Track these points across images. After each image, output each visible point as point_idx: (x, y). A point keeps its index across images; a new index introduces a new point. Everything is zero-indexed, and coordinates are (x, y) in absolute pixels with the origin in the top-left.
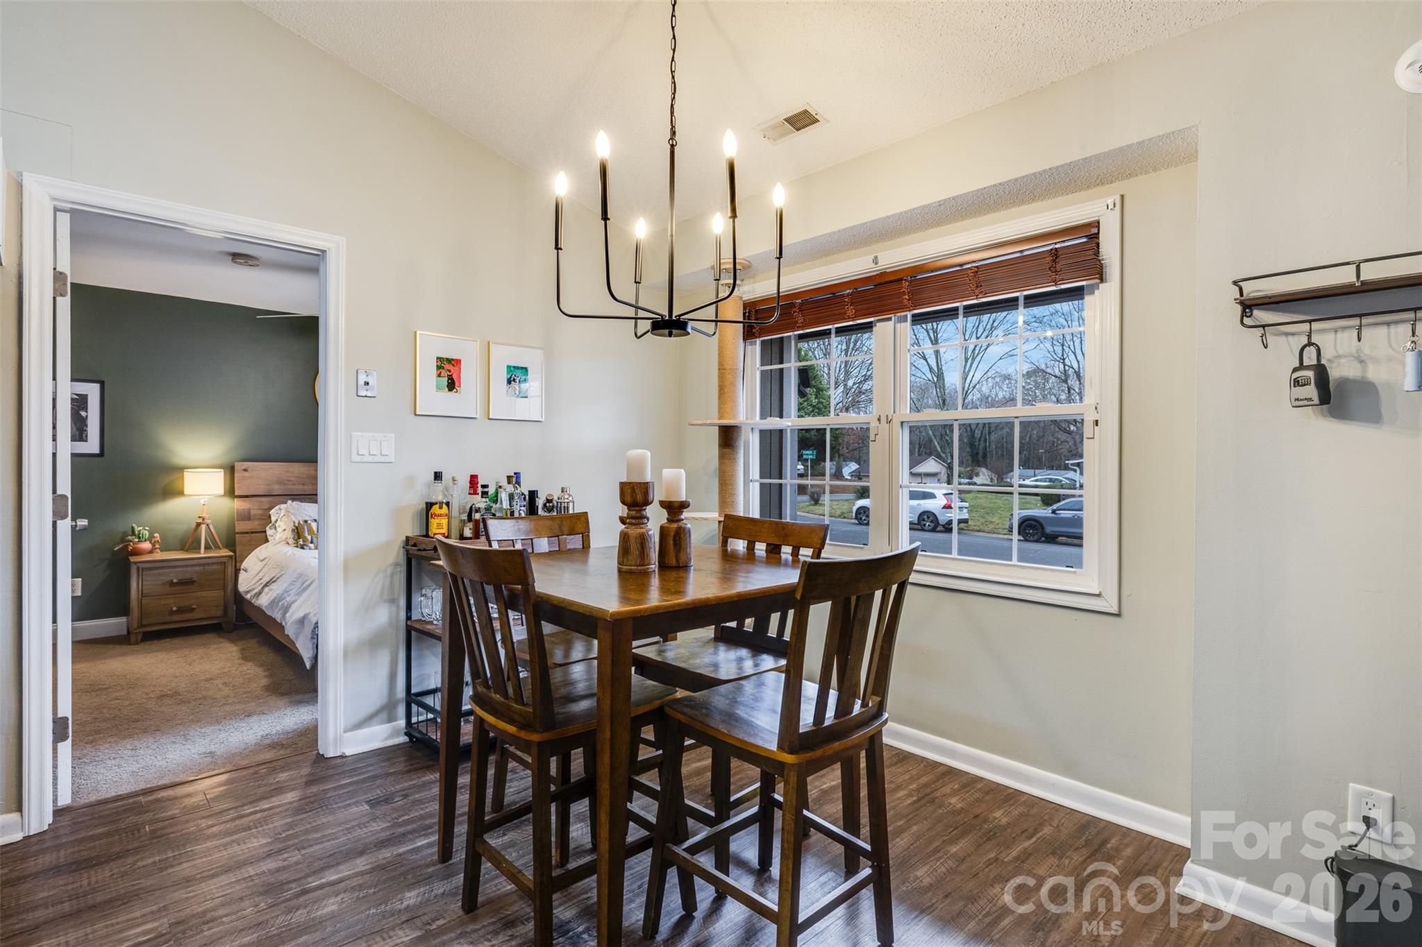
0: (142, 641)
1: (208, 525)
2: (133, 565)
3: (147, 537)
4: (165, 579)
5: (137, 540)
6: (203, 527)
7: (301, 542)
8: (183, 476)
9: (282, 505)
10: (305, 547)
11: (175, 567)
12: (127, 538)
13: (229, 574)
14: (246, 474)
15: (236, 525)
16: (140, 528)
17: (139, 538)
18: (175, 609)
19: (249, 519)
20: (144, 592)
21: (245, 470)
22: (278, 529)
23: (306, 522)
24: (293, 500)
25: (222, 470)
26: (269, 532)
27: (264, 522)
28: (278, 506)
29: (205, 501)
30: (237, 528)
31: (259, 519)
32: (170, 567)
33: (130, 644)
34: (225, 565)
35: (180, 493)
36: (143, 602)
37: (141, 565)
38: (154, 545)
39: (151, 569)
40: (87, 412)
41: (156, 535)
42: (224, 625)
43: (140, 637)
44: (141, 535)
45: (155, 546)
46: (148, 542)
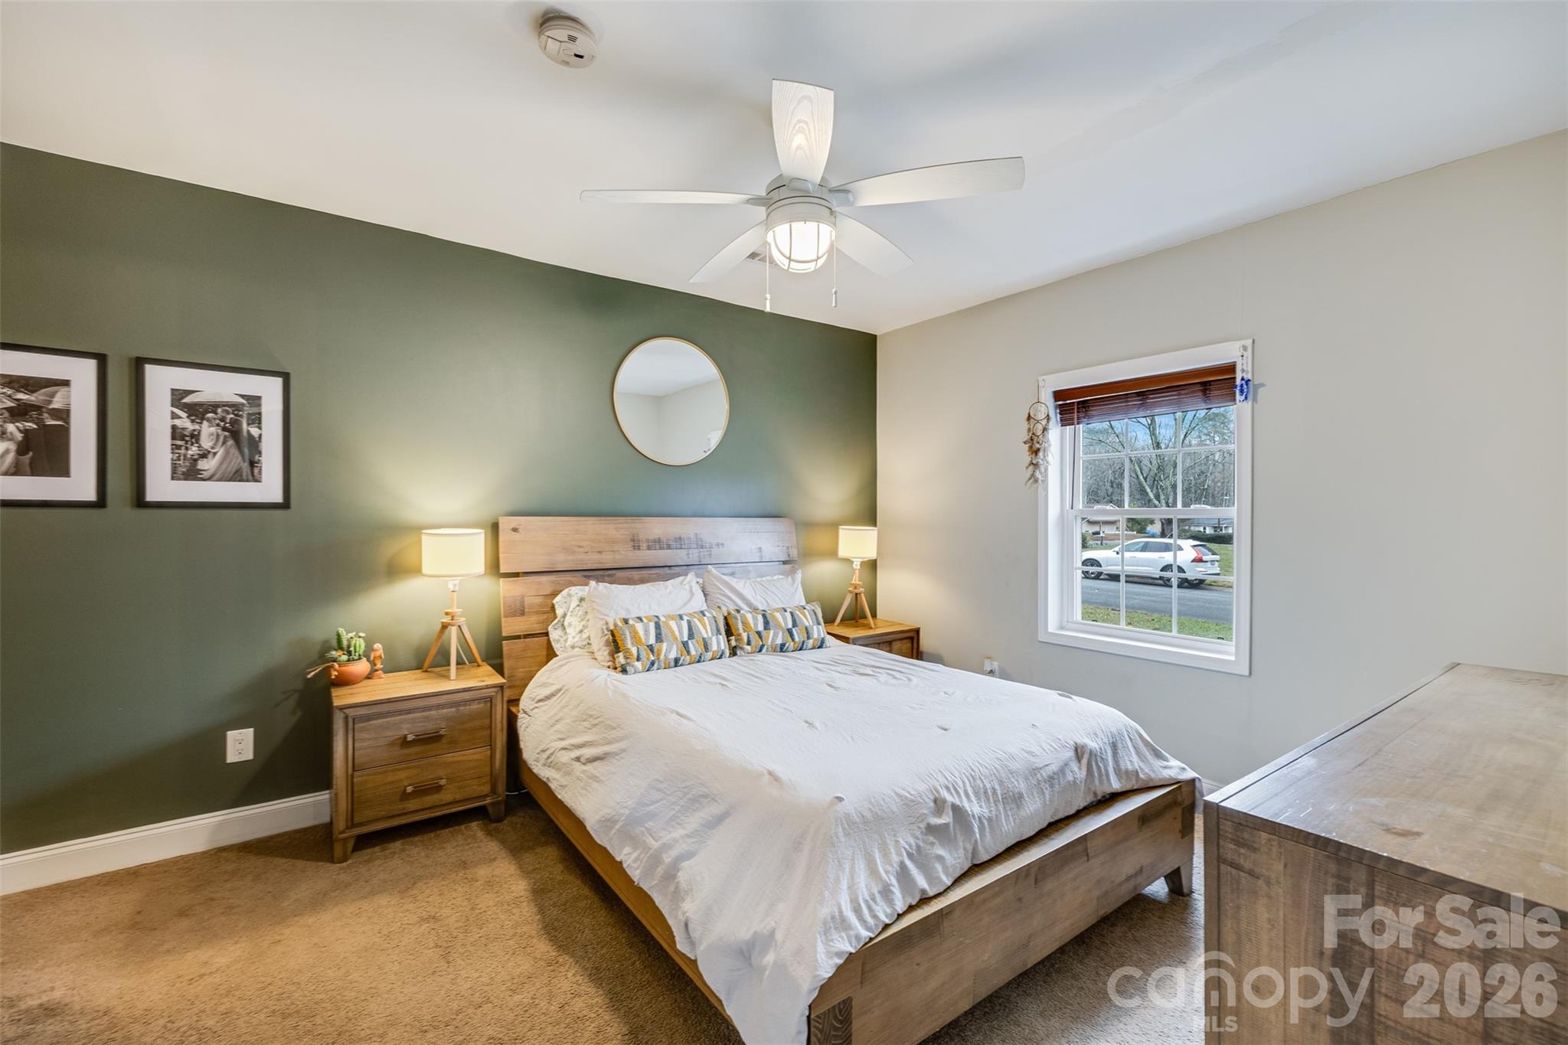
0: (355, 849)
1: (459, 626)
2: (338, 711)
3: (361, 652)
4: (393, 734)
5: (345, 658)
6: (454, 630)
7: (621, 658)
8: (420, 541)
9: (573, 588)
10: (628, 668)
11: (409, 711)
12: (328, 655)
13: (499, 717)
14: (516, 536)
15: (503, 624)
16: (350, 635)
17: (349, 653)
18: (409, 789)
19: (523, 613)
20: (356, 762)
21: (515, 530)
22: (568, 630)
23: (626, 621)
24: (599, 580)
25: (483, 531)
26: (554, 635)
27: (545, 616)
28: (567, 590)
29: (455, 585)
30: (503, 629)
31: (537, 613)
32: (401, 712)
33: (333, 862)
34: (491, 701)
35: (416, 570)
36: (355, 780)
37: (351, 712)
38: (373, 664)
39: (368, 718)
40: (260, 428)
41: (378, 646)
42: (490, 810)
43: (350, 845)
44: (352, 649)
45: (375, 665)
46: (364, 659)
